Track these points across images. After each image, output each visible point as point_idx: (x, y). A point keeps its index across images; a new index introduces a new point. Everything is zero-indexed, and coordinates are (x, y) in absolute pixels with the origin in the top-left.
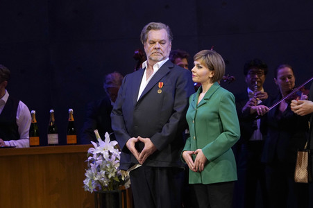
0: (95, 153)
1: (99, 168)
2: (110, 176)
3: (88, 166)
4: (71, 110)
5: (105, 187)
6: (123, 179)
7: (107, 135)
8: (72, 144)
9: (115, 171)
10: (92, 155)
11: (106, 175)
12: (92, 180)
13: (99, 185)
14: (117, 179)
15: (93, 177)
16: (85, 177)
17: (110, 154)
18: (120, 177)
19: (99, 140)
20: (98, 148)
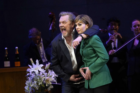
0: (31, 71)
1: (33, 80)
2: (39, 84)
3: (27, 79)
4: (17, 48)
5: (37, 90)
6: (47, 85)
7: (37, 61)
8: (18, 67)
9: (42, 81)
10: (29, 73)
11: (37, 83)
12: (29, 86)
13: (34, 89)
14: (43, 86)
15: (30, 85)
16: (26, 85)
17: (39, 72)
18: (45, 84)
19: (33, 64)
20: (32, 68)
